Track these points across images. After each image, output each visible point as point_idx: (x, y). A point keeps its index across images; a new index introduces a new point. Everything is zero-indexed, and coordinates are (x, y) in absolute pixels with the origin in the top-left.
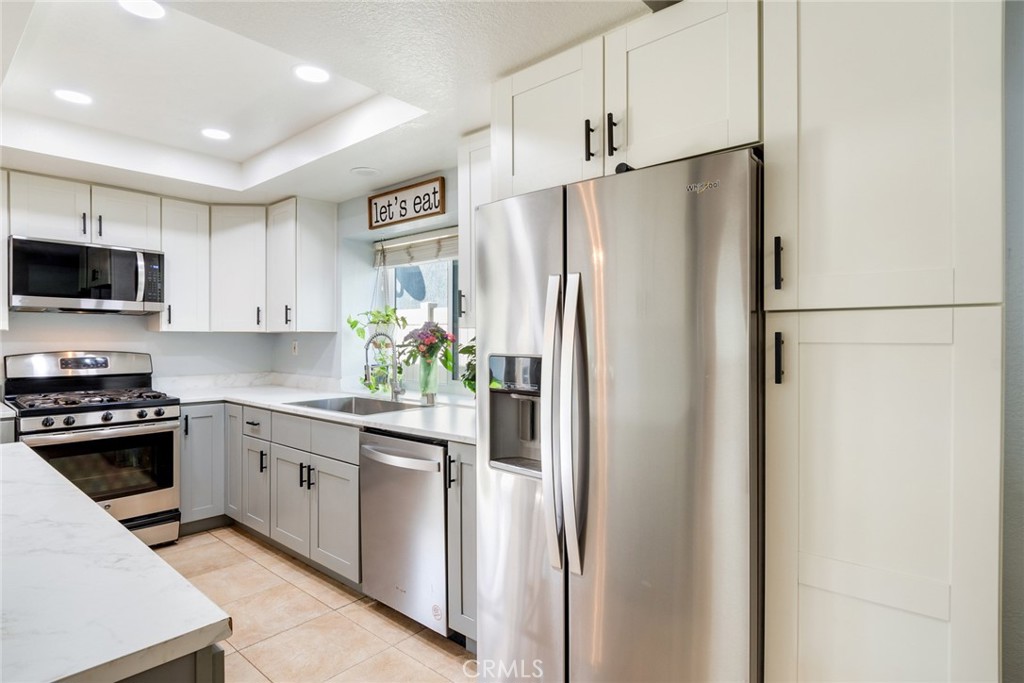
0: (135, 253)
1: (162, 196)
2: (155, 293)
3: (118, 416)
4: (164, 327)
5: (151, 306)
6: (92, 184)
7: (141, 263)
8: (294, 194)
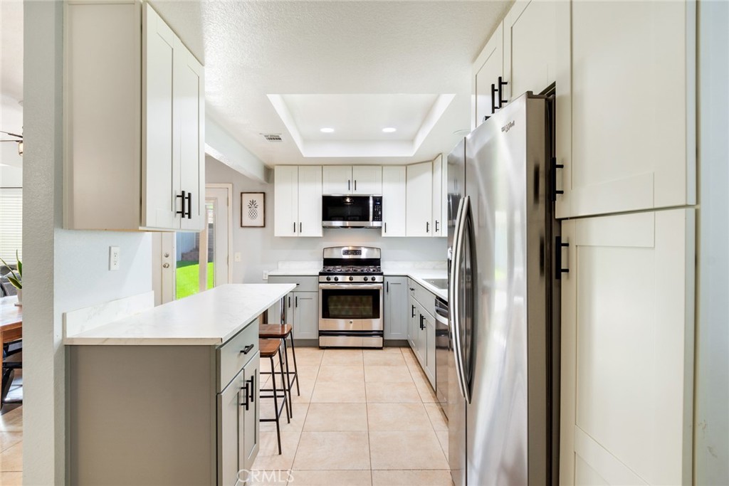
0: (369, 197)
1: (382, 165)
2: (378, 217)
3: (356, 278)
4: (384, 234)
5: (376, 224)
6: (352, 165)
7: (371, 202)
8: (441, 152)
